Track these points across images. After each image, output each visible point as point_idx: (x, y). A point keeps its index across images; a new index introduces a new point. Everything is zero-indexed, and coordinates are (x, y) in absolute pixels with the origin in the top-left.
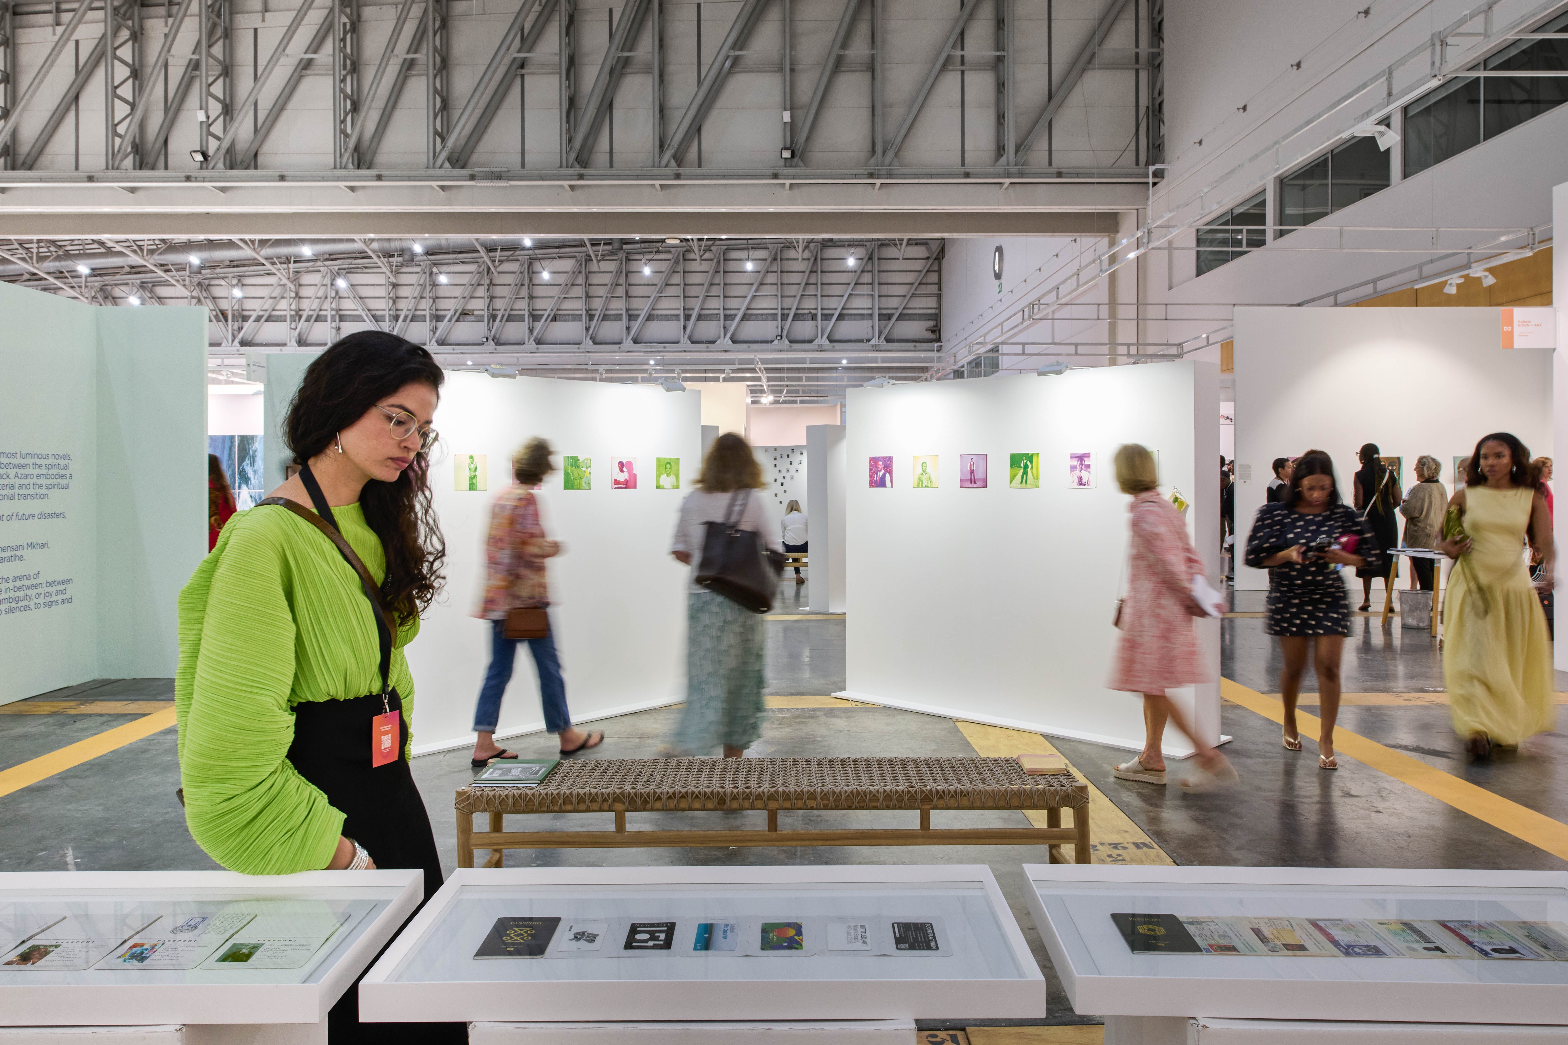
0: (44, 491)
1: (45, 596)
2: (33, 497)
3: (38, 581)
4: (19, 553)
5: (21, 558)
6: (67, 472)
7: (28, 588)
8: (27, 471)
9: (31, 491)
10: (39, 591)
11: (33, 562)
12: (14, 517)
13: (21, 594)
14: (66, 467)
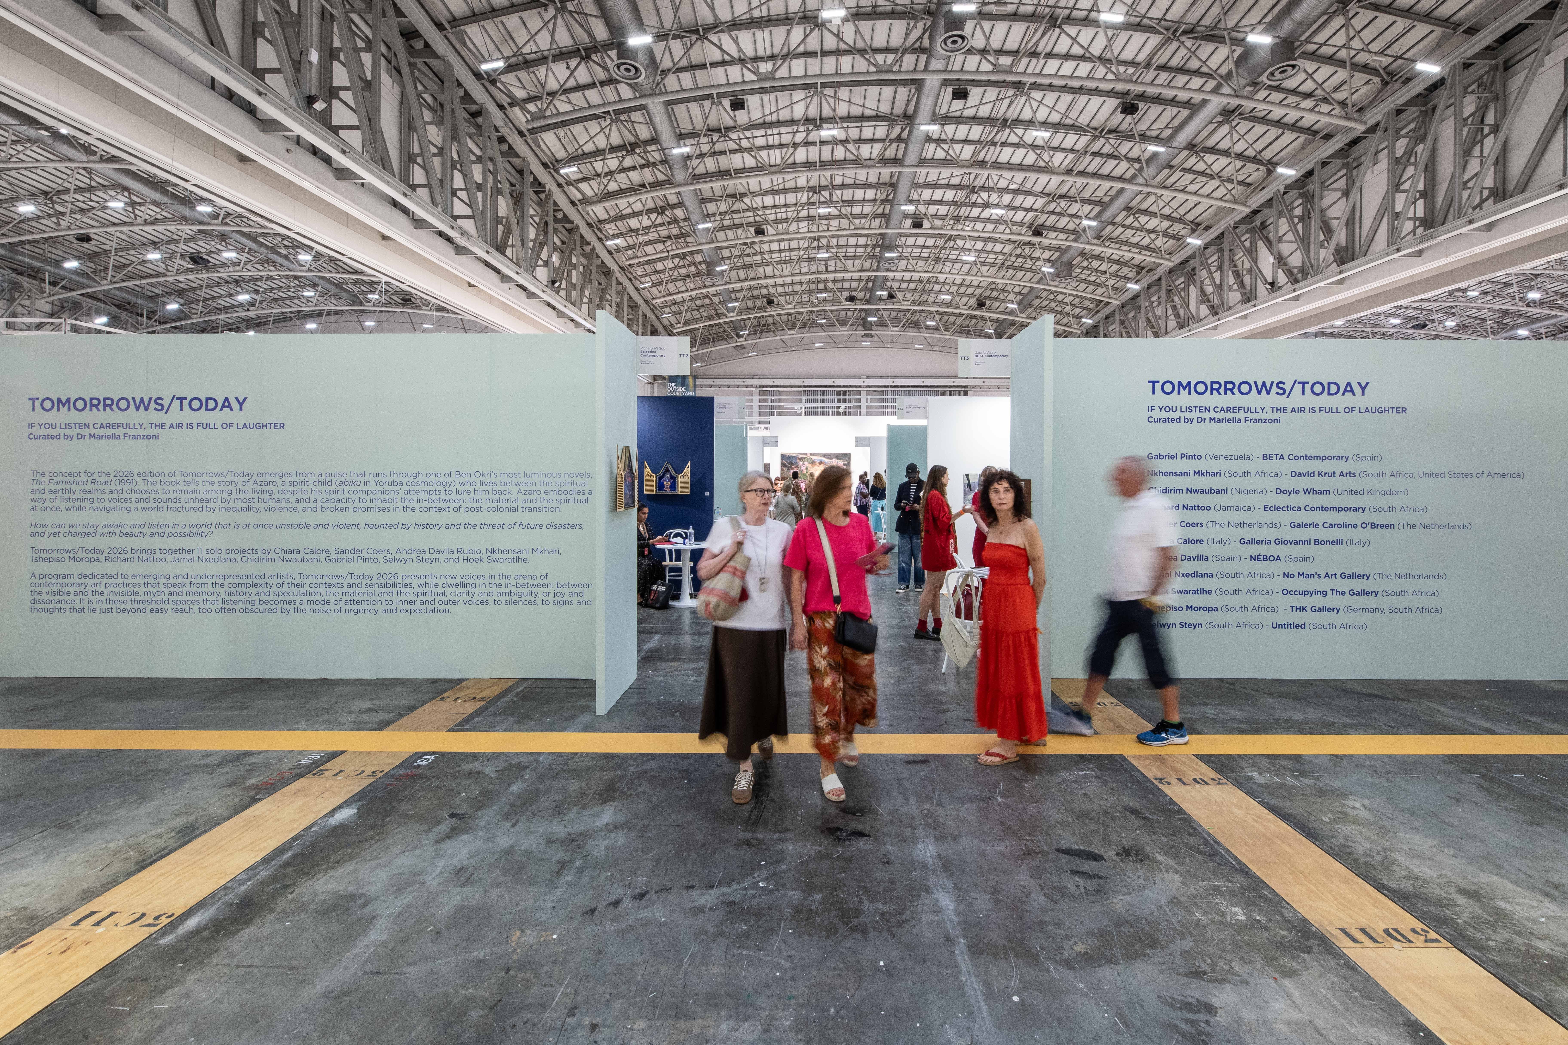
0: (554, 505)
1: (555, 594)
2: (539, 510)
3: (545, 582)
4: (522, 556)
5: (524, 560)
6: (586, 489)
7: (533, 586)
8: (533, 488)
9: (538, 505)
10: (547, 590)
11: (537, 565)
12: (517, 526)
13: (525, 590)
14: (585, 484)
